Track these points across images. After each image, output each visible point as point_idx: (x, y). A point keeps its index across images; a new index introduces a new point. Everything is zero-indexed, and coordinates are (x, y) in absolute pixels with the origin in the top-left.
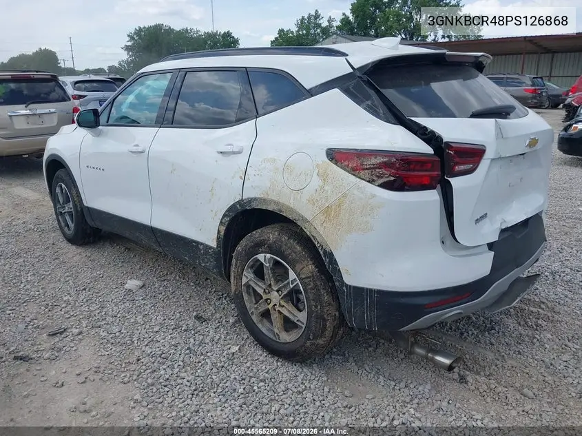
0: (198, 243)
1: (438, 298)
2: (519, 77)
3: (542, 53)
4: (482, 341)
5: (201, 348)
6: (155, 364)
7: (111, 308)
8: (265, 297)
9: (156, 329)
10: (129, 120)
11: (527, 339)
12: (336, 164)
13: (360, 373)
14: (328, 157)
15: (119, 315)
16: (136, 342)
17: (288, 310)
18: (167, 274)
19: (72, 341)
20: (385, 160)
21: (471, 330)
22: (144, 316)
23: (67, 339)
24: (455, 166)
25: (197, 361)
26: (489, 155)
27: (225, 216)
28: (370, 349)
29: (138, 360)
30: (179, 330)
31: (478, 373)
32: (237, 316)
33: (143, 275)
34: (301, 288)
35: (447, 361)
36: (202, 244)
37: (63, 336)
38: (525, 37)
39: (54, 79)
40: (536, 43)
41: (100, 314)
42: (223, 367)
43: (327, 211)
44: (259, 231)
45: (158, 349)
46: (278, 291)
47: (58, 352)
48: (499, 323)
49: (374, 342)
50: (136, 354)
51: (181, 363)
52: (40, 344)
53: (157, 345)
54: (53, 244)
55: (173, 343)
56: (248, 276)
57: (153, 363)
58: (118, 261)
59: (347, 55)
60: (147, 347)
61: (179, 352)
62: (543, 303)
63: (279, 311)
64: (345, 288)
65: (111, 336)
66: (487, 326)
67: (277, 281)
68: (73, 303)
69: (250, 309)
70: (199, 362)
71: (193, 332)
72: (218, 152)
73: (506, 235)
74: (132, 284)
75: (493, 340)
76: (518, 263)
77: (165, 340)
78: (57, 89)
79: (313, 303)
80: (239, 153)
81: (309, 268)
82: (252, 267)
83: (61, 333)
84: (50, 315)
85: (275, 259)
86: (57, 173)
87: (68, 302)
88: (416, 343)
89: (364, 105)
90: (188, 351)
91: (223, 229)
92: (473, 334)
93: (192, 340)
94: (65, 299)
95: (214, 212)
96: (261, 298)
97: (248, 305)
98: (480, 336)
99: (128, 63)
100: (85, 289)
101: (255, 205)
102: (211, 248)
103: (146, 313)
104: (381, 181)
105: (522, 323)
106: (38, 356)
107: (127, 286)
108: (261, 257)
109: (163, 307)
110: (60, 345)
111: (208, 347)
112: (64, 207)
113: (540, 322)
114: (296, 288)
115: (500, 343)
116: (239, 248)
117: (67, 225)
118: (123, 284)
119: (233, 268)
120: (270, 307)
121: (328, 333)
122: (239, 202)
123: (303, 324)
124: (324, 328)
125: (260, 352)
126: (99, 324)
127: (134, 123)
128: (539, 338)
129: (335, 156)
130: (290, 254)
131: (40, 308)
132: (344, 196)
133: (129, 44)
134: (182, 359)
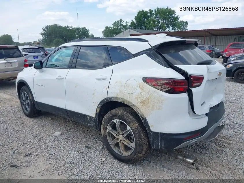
0: (87, 116)
1: (188, 136)
2: (203, 46)
3: (211, 36)
4: (203, 153)
5: (89, 159)
6: (72, 167)
7: (49, 144)
8: (116, 137)
9: (70, 152)
10: (54, 66)
11: (220, 151)
12: (147, 83)
13: (156, 167)
14: (143, 81)
15: (53, 147)
16: (62, 158)
17: (127, 142)
18: (70, 129)
19: (34, 158)
20: (167, 82)
21: (198, 148)
22: (64, 147)
23: (32, 157)
24: (193, 84)
25: (89, 165)
26: (205, 79)
27: (99, 104)
28: (159, 157)
29: (64, 165)
30: (79, 152)
31: (203, 166)
32: (103, 146)
33: (60, 129)
34: (133, 133)
35: (191, 161)
36: (88, 116)
37: (30, 156)
38: (205, 30)
39: (17, 48)
40: (209, 32)
41: (45, 147)
42: (100, 167)
43: (144, 102)
44: (114, 110)
45: (72, 161)
46: (122, 135)
47: (29, 163)
48: (209, 145)
49: (160, 155)
50: (63, 163)
51: (82, 166)
52: (21, 160)
53: (71, 159)
54: (20, 117)
55: (78, 158)
56: (109, 129)
57: (71, 166)
58: (49, 124)
59: (148, 41)
60: (67, 160)
61: (81, 162)
62: (224, 137)
63: (123, 143)
64: (151, 133)
65: (51, 155)
66: (203, 147)
67: (122, 131)
68: (32, 142)
69: (110, 143)
70: (90, 165)
71: (85, 153)
72: (96, 79)
73: (212, 110)
74: (57, 133)
75: (207, 152)
76: (217, 121)
77: (74, 156)
78: (17, 52)
79: (138, 139)
80: (105, 79)
81: (136, 125)
82: (111, 125)
83: (29, 155)
84: (24, 147)
85: (121, 122)
86: (23, 87)
87: (30, 142)
88: (178, 154)
89: (157, 61)
90: (84, 161)
91: (98, 110)
92: (199, 150)
93: (85, 156)
94: (29, 140)
95: (94, 103)
96: (115, 138)
97: (109, 141)
98: (202, 151)
99: (42, 40)
100: (37, 136)
101: (113, 100)
102: (93, 117)
103: (64, 145)
104: (165, 90)
105: (217, 145)
106: (21, 165)
107: (54, 134)
108: (115, 121)
109: (71, 143)
110: (29, 160)
111: (93, 159)
112: (25, 102)
113: (224, 144)
114: (130, 133)
115: (210, 153)
116: (105, 117)
117: (26, 109)
118: (53, 134)
119: (102, 126)
120: (119, 141)
121: (144, 151)
122: (106, 99)
123: (133, 148)
124: (142, 149)
125: (114, 160)
126: (45, 150)
127: (56, 67)
128: (225, 151)
129: (146, 80)
130: (128, 119)
131: (19, 145)
132: (151, 96)
133: (43, 32)
134: (82, 164)
